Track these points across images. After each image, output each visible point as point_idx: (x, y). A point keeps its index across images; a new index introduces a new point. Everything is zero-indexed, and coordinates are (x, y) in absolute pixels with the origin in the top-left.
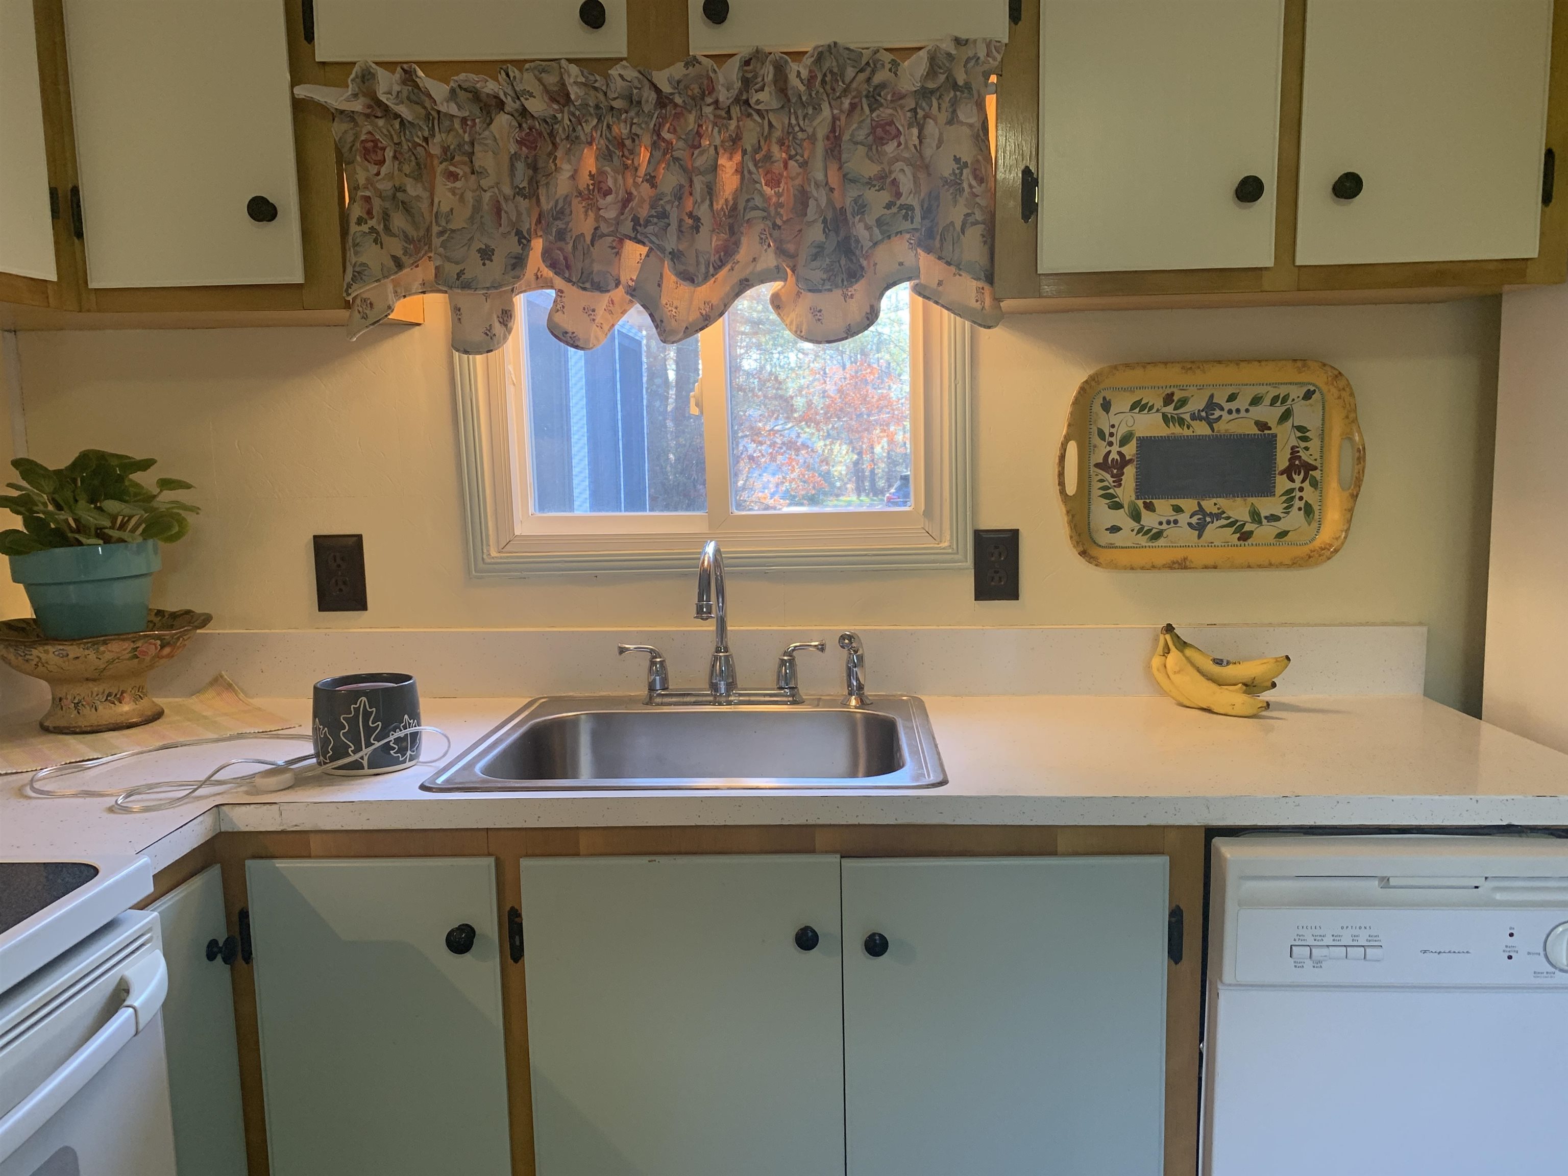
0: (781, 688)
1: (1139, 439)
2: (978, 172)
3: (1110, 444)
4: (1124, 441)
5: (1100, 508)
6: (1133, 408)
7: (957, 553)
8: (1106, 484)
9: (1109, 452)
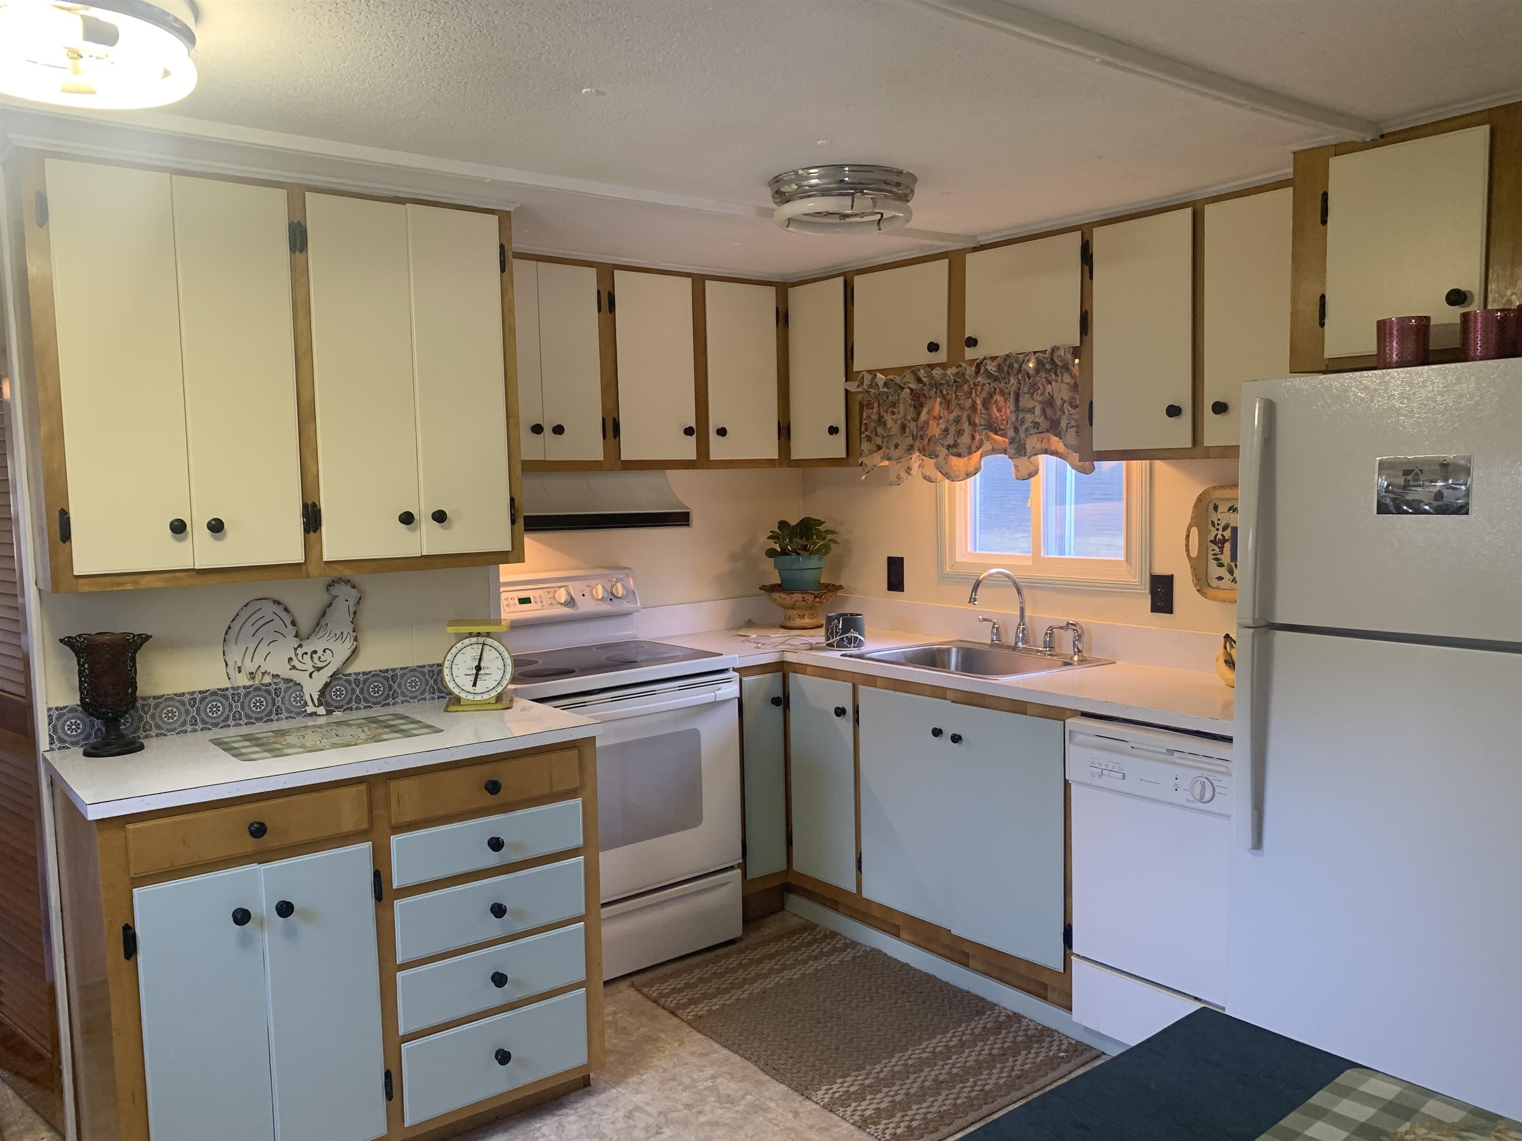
0: (1045, 647)
1: (1232, 527)
2: (1073, 404)
3: (1218, 530)
4: (1225, 529)
5: (1213, 564)
6: (1229, 510)
7: (1141, 585)
8: (1215, 552)
9: (1217, 534)
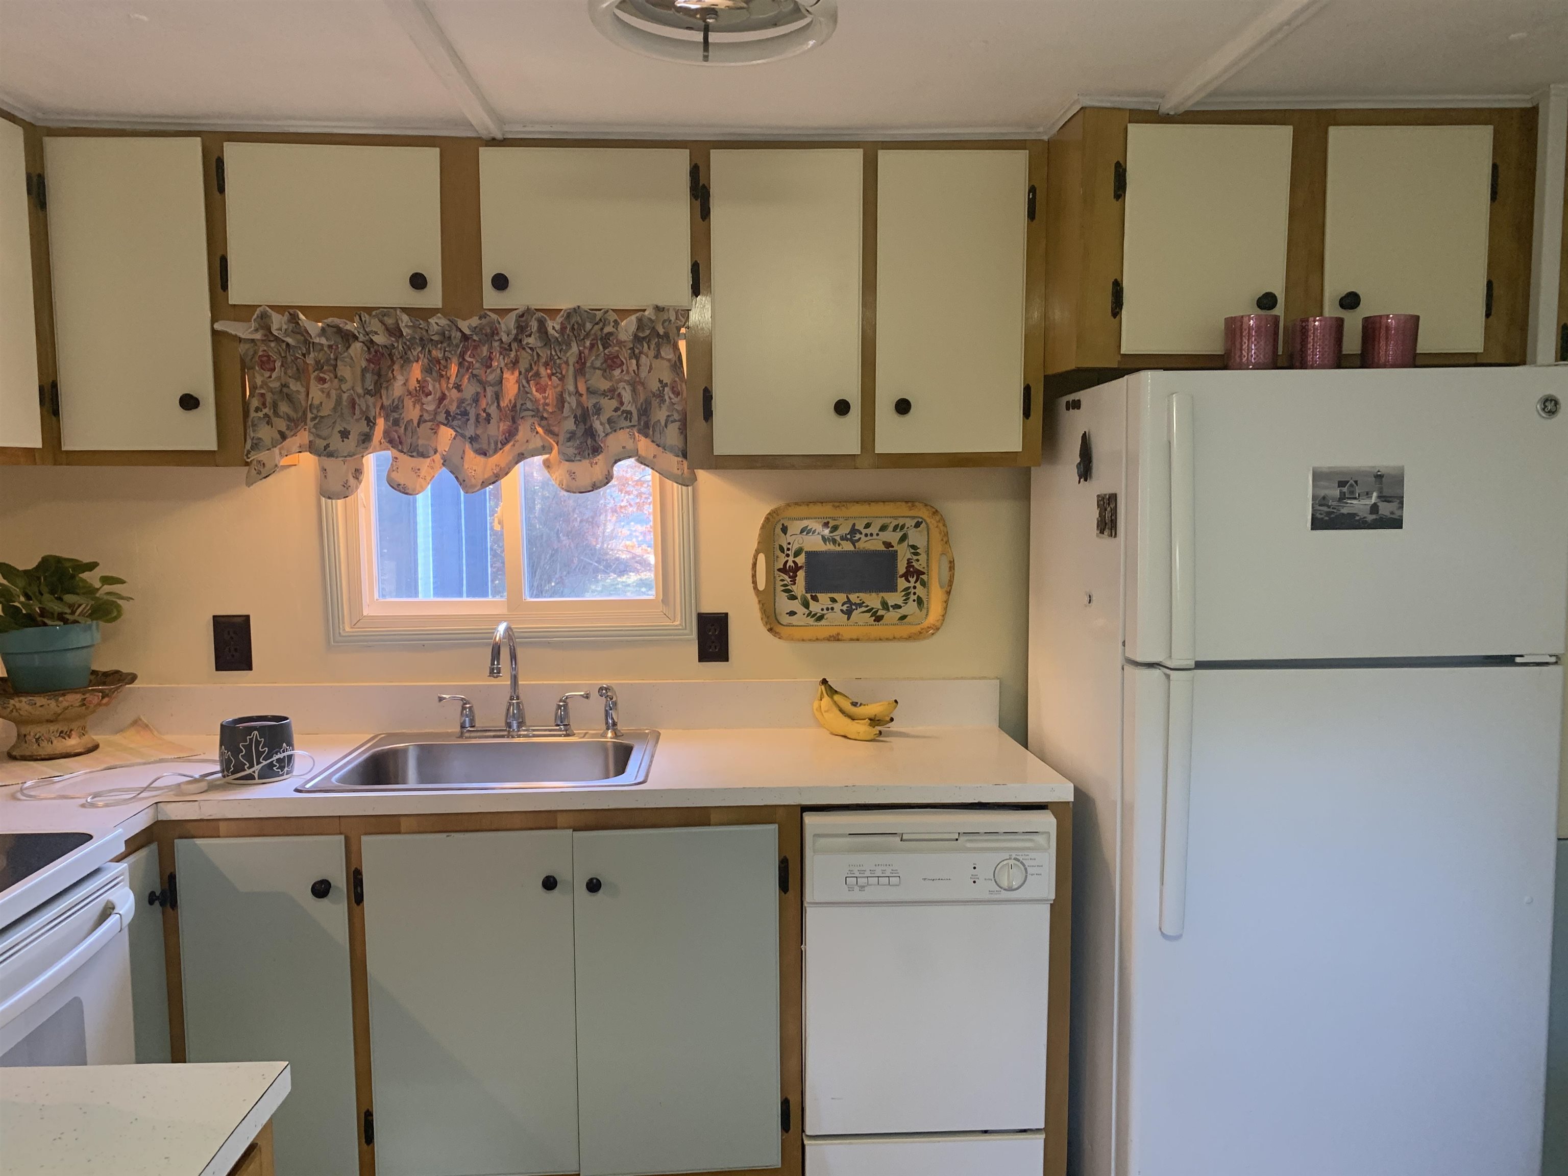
0: (558, 725)
1: (806, 552)
2: (675, 389)
3: (788, 555)
4: (797, 554)
5: (782, 598)
6: (802, 532)
7: (686, 629)
8: (785, 582)
9: (787, 561)
